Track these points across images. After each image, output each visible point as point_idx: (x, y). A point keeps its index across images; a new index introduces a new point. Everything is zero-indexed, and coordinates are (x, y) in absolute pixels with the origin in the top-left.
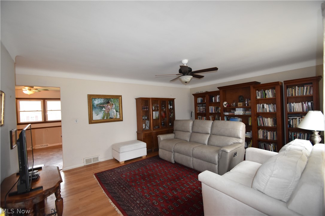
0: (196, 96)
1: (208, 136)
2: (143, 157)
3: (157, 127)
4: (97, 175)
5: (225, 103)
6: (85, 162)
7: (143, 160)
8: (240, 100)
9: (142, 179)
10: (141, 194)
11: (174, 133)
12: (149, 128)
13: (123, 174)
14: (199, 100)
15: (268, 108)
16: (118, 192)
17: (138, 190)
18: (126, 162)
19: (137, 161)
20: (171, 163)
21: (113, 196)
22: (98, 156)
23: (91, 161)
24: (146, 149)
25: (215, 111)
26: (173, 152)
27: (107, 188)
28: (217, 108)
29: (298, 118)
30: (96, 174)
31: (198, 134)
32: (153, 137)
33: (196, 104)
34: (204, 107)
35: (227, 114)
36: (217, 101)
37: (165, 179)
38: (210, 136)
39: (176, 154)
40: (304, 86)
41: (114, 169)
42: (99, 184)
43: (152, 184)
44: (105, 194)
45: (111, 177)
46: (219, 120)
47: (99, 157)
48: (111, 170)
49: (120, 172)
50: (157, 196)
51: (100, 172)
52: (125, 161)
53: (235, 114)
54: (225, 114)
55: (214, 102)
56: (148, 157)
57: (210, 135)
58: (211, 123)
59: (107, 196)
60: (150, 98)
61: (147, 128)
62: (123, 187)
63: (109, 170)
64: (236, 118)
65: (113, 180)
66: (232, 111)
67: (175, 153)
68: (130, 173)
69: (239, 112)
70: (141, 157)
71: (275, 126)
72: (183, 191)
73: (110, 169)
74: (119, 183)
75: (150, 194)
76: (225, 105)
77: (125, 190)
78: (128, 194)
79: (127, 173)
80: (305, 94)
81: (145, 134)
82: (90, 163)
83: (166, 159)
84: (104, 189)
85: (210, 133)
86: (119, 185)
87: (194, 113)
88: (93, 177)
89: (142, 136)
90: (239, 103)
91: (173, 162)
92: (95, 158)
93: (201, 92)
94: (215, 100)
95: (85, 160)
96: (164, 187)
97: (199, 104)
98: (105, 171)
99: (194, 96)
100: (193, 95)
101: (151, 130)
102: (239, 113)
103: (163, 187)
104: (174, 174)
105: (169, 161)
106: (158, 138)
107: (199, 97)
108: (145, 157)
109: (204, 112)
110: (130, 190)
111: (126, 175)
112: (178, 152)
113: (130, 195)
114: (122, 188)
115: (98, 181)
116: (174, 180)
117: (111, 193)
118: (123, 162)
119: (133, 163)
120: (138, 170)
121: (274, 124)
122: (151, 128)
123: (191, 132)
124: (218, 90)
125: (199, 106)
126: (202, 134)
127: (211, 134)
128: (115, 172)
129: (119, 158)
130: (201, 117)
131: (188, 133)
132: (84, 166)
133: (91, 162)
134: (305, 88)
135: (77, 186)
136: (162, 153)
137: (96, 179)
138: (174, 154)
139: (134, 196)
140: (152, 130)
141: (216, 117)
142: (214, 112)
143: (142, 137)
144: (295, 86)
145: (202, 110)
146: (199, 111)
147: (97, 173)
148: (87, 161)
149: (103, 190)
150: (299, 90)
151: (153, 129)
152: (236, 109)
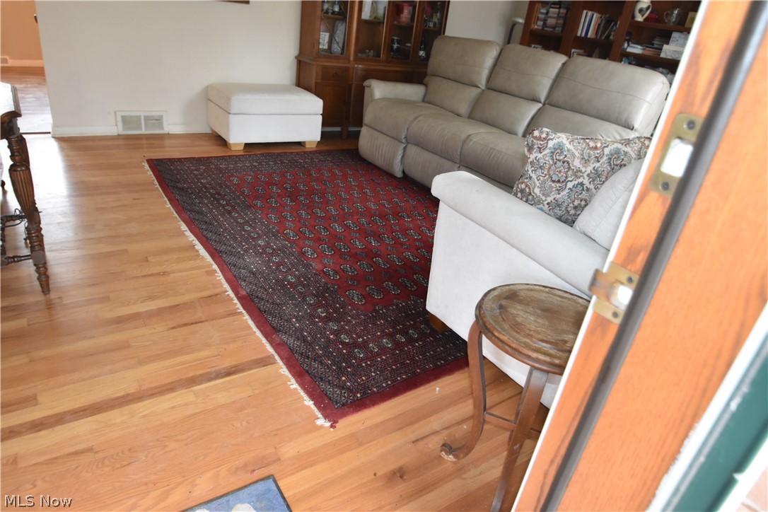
1: (535, 108)
2: (307, 146)
3: (371, 53)
4: (156, 165)
5: (643, 4)
6: (120, 124)
7: (305, 152)
9: (289, 196)
10: (274, 228)
11: (426, 86)
12: (343, 49)
13: (232, 176)
16: (211, 211)
17: (269, 219)
18: (248, 146)
19: (286, 153)
20: (391, 176)
21: (194, 219)
22: (161, 114)
23: (140, 124)
24: (320, 118)
25: (597, 33)
26: (404, 141)
27: (178, 197)
28: (608, 23)
30: (150, 162)
31: (503, 97)
32: (350, 87)
34: (562, 10)
35: (636, 49)
37: (358, 209)
38: (539, 109)
39: (413, 150)
41: (208, 158)
42: (158, 186)
43: (312, 214)
44: (172, 209)
45: (196, 176)
47: (164, 119)
48: (199, 161)
49: (226, 169)
50: (318, 240)
51: (164, 159)
52: (246, 144)
53: (662, 55)
54: (629, 50)
56: (324, 148)
57: (540, 105)
58: (560, 65)
59: (176, 215)
61: (337, 49)
62: (227, 204)
63: (194, 158)
65: (201, 183)
67: (409, 146)
68: (256, 177)
70: (300, 144)
72: (398, 243)
73: (197, 156)
74: (219, 194)
75: (299, 233)
76: (641, 11)
77: (229, 212)
78: (238, 223)
79: (247, 175)
81: (324, 67)
82: (134, 129)
83: (379, 162)
84: (169, 200)
85: (543, 101)
86: (215, 198)
87: (523, 26)
88: (143, 166)
89: (314, 72)
91: (399, 174)
92: (152, 116)
95: (119, 119)
96: (346, 227)
98: (179, 160)
101: (348, 59)
103: (346, 225)
104: (390, 202)
105: (385, 167)
106: (367, 90)
108: (314, 146)
109: (559, 29)
110: (246, 214)
111: (243, 180)
112: (417, 144)
113: (242, 225)
114: (223, 206)
115: (157, 178)
116: (383, 216)
117: (190, 211)
118: (239, 144)
119: (271, 155)
120: (283, 175)
122: (349, 50)
123: (483, 88)
125: (545, 3)
126: (515, 99)
127: (544, 105)
128: (209, 166)
129: (228, 130)
132: (118, 135)
133: (141, 129)
135: (93, 179)
136: (369, 142)
137: (150, 173)
138: (405, 148)
139: (255, 228)
140: (352, 58)
142: (593, 37)
143: (313, 76)
145: (554, 21)
146: (542, 23)
147: (156, 160)
148: (126, 121)
149: (168, 202)
151: (357, 59)
152: (674, 35)
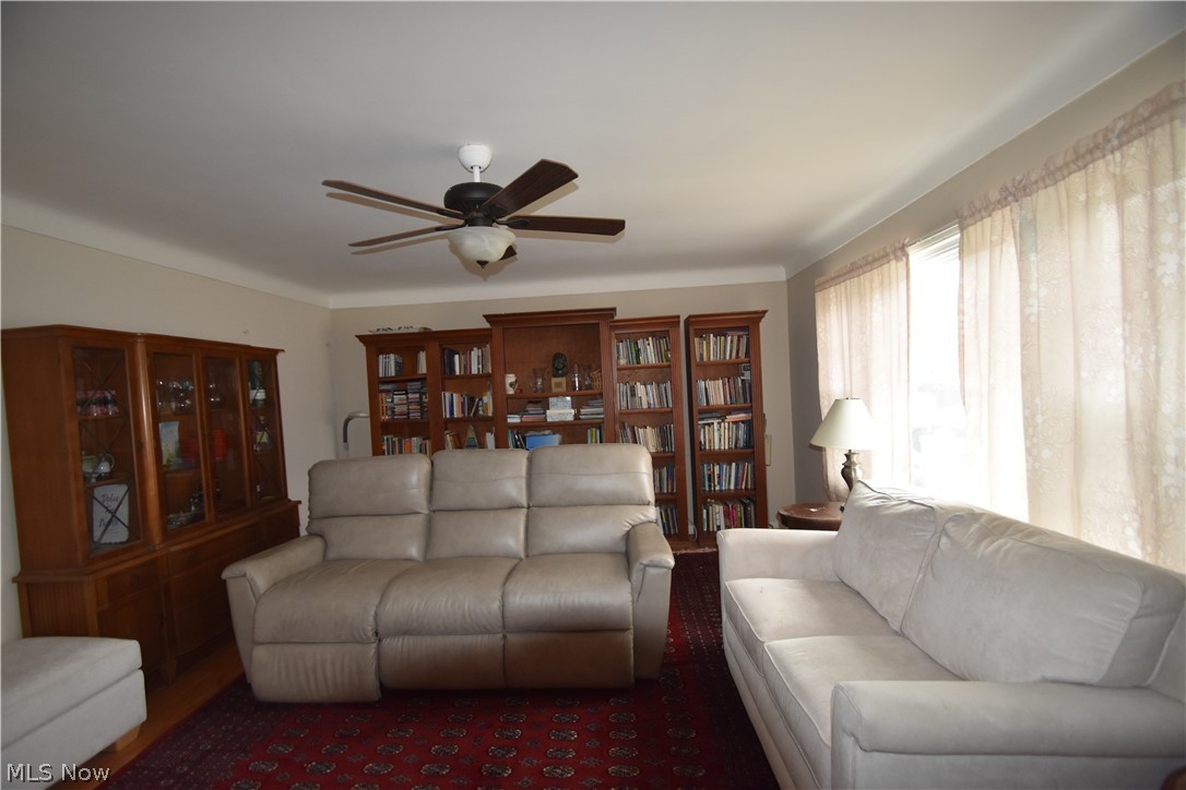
0: (376, 344)
1: (519, 517)
5: (511, 378)
8: (558, 370)
11: (321, 535)
14: (389, 364)
15: (646, 395)
25: (463, 412)
26: (373, 639)
28: (472, 400)
29: (716, 422)
33: (376, 383)
34: (410, 396)
35: (514, 419)
36: (474, 371)
38: (527, 516)
40: (725, 336)
46: (482, 445)
53: (549, 420)
54: (509, 420)
55: (458, 373)
57: (525, 511)
58: (525, 460)
60: (133, 336)
64: (547, 432)
66: (530, 408)
67: (385, 642)
69: (561, 410)
71: (664, 451)
76: (511, 385)
80: (728, 358)
81: (111, 577)
85: (525, 504)
87: (368, 422)
89: (90, 597)
90: (554, 380)
91: (377, 695)
93: (403, 331)
94: (467, 366)
97: (387, 381)
99: (365, 343)
100: (361, 338)
101: (150, 542)
102: (563, 414)
107: (386, 352)
109: (415, 415)
112: (404, 634)
121: (663, 445)
122: (147, 529)
123: (426, 512)
124: (487, 326)
125: (388, 392)
126: (492, 514)
127: (530, 508)
130: (400, 441)
131: (412, 518)
134: (729, 338)
138: (378, 651)
140: (157, 541)
141: (471, 434)
142: (461, 415)
144: (708, 331)
145: (404, 408)
146: (389, 412)
150: (716, 344)
151: (167, 534)
152: (552, 400)
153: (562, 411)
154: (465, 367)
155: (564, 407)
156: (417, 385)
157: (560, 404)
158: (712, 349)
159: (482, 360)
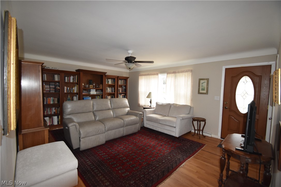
8: (90, 83)
15: (109, 90)
25: (67, 91)
29: (120, 95)
36: (71, 81)
53: (91, 94)
58: (109, 101)
90: (90, 85)
123: (93, 111)
152: (91, 90)
153: (94, 92)
154: (69, 80)
155: (94, 91)
156: (53, 83)
157: (93, 91)
158: (120, 82)
159: (73, 79)
